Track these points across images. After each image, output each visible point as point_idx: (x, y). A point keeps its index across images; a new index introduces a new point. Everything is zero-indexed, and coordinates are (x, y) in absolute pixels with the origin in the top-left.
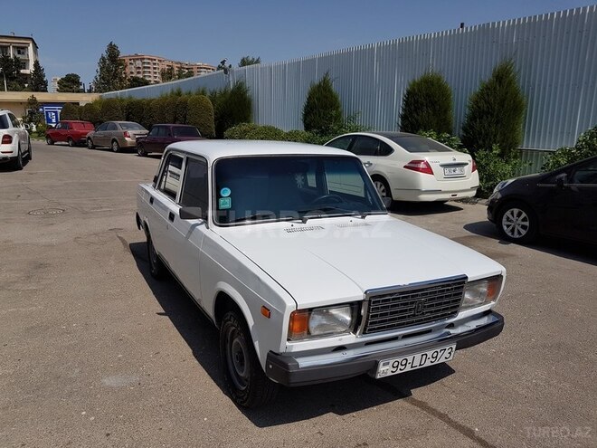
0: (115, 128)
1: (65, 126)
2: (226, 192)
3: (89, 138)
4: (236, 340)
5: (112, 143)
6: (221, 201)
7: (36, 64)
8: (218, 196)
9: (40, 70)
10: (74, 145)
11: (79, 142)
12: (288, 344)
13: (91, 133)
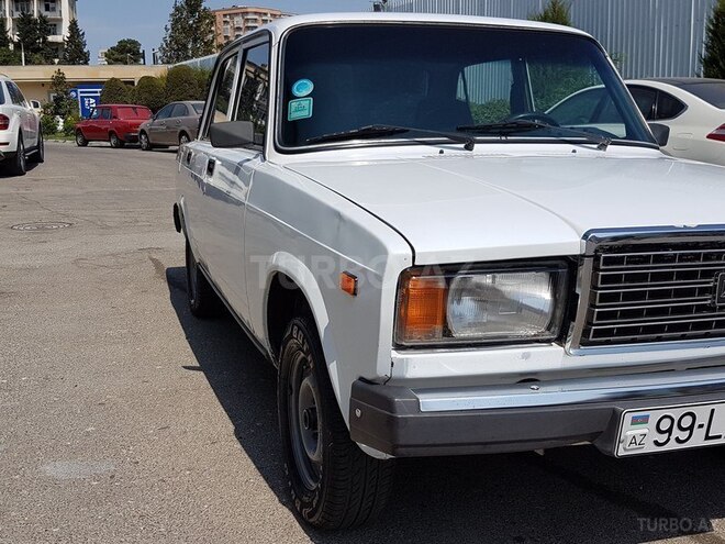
0: (185, 112)
1: (105, 113)
2: (304, 88)
3: (143, 132)
4: (306, 382)
5: (180, 137)
6: (293, 104)
7: (73, 26)
8: (288, 95)
9: (79, 35)
10: (120, 145)
11: (126, 139)
12: (395, 354)
13: (145, 124)
